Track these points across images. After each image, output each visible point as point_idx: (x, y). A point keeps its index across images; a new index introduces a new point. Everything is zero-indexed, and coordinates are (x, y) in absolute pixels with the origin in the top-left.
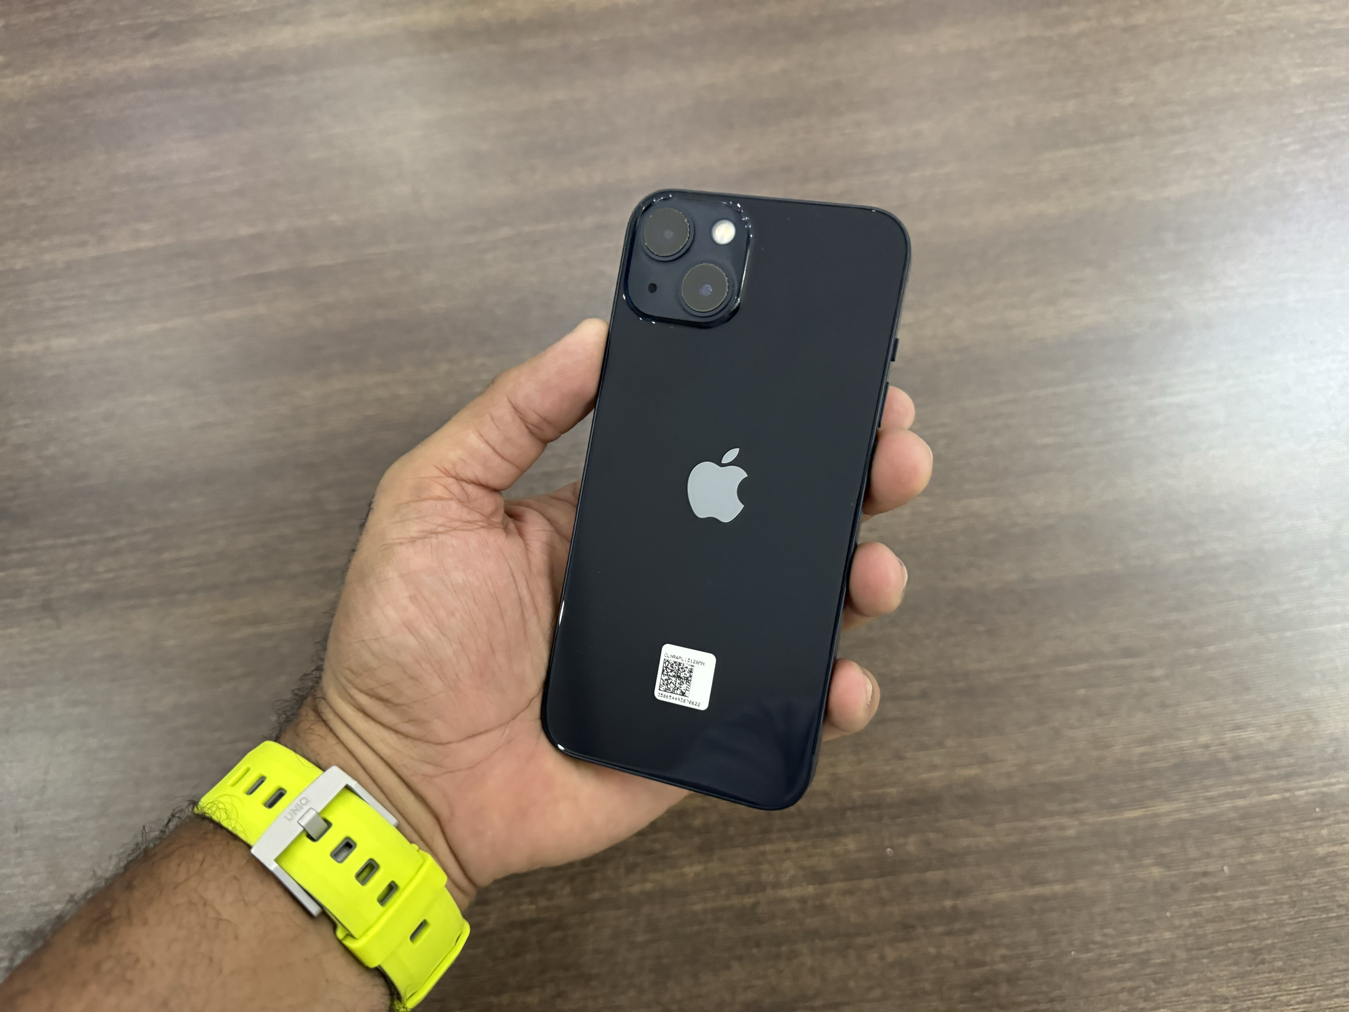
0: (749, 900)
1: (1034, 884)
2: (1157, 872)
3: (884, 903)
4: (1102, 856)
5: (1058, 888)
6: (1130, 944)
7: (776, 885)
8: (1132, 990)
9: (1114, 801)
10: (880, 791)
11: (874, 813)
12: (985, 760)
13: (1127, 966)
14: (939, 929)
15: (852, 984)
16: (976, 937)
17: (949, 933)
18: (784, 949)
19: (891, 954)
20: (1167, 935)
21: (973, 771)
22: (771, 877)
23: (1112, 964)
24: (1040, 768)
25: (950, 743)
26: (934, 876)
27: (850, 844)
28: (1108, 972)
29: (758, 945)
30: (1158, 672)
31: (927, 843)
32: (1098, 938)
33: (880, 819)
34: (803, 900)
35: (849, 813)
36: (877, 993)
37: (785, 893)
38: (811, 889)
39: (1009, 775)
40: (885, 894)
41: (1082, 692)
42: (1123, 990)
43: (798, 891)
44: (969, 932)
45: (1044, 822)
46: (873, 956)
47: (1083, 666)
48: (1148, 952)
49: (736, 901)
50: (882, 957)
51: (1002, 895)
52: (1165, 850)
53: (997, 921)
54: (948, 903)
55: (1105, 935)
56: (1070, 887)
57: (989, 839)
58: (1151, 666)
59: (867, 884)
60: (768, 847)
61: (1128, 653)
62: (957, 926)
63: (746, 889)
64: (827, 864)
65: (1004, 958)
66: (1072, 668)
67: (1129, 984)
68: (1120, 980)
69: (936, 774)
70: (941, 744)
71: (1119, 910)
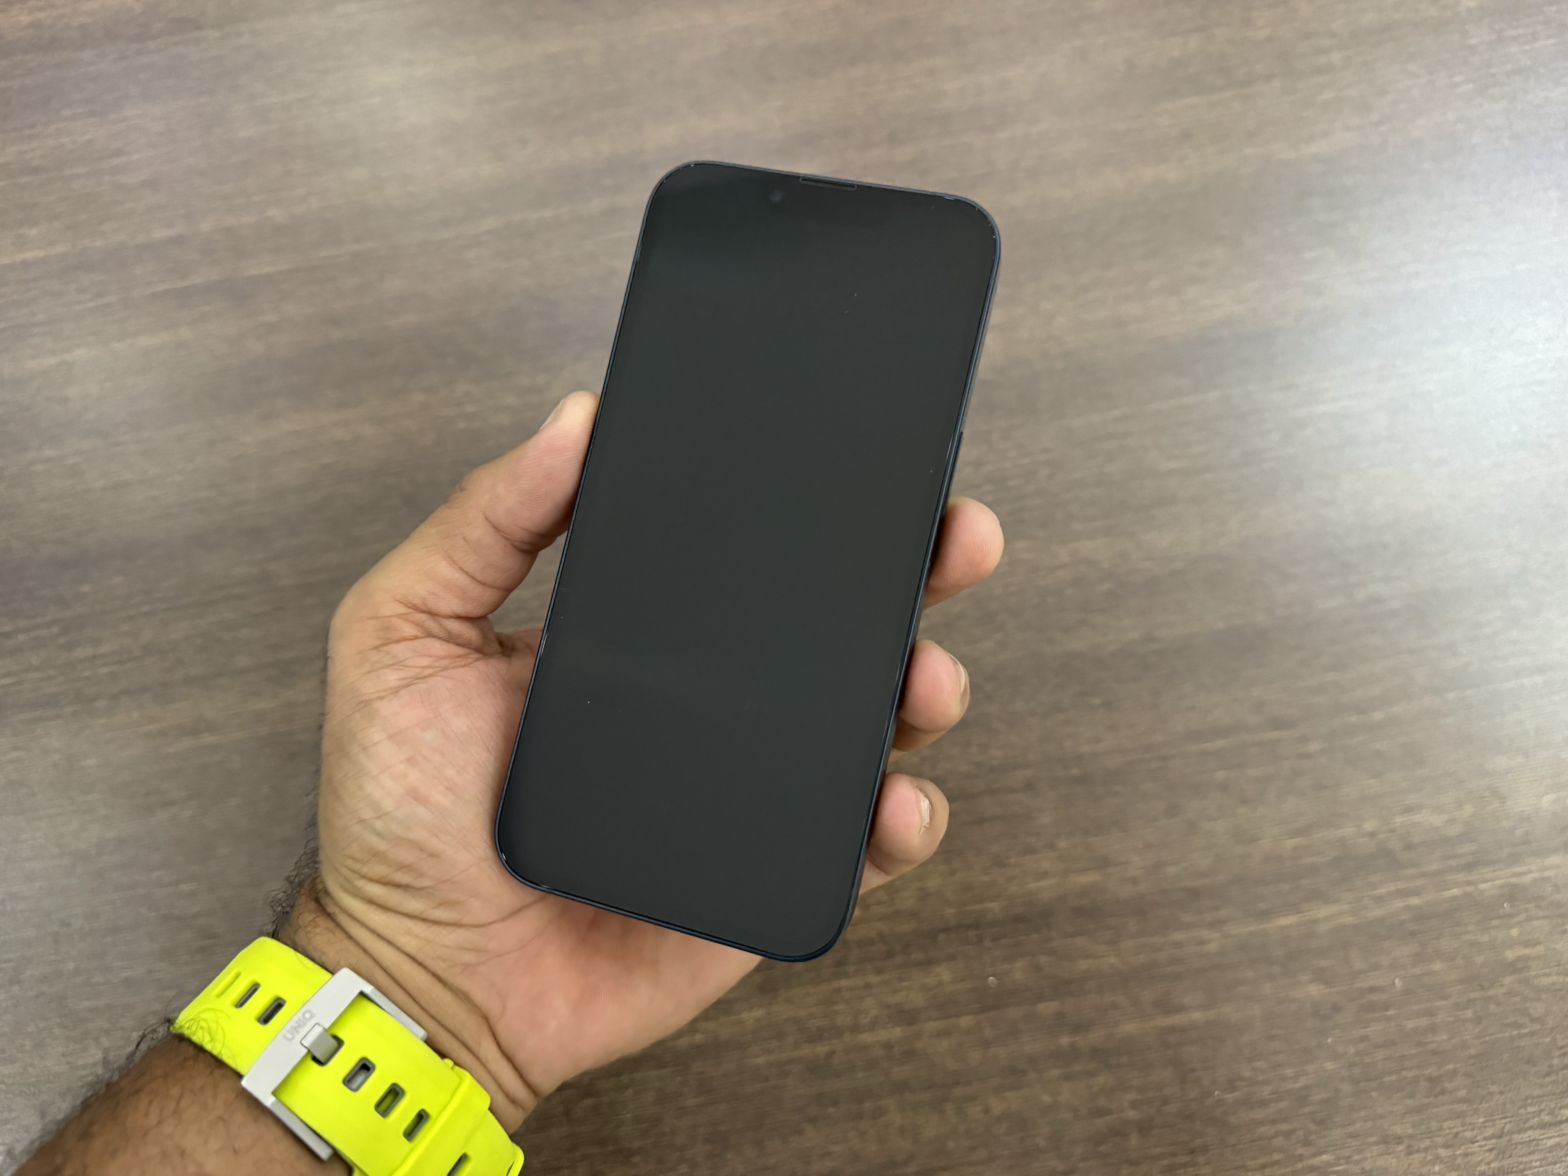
0: (822, 1049)
1: (1167, 1012)
2: (1315, 990)
3: (987, 1044)
4: (1249, 974)
5: (1197, 1016)
6: (1284, 1079)
7: (856, 1029)
8: (1288, 1134)
9: (1262, 906)
10: (977, 907)
11: (972, 934)
12: (1104, 863)
13: (1282, 1105)
14: (1055, 1073)
15: (951, 1145)
16: (1100, 1080)
17: (1068, 1077)
18: (868, 1106)
19: (997, 1106)
20: (1329, 1065)
21: (1089, 878)
22: (849, 1019)
23: (1263, 1103)
24: (1171, 871)
25: (1062, 844)
26: (1046, 1008)
27: (944, 973)
28: (1259, 1114)
29: (835, 1103)
30: (1314, 746)
31: (1038, 968)
32: (1247, 1074)
33: (980, 940)
34: (888, 1046)
35: (941, 937)
36: (982, 1154)
37: (867, 1038)
38: (897, 1032)
39: (1135, 881)
40: (988, 1033)
41: (1221, 775)
42: (1276, 1135)
43: (882, 1035)
44: (1091, 1074)
45: (1178, 936)
46: (975, 1110)
47: (1221, 743)
48: (1306, 1087)
49: (807, 1051)
50: (987, 1111)
51: (1129, 1028)
52: (1323, 963)
53: (1124, 1059)
54: (1065, 1041)
55: (1254, 1069)
56: (1211, 1014)
57: (1112, 960)
58: (1304, 739)
59: (966, 1021)
60: (844, 983)
61: (1277, 724)
62: (1077, 1067)
63: (819, 1036)
64: (917, 999)
65: (1134, 1105)
66: (1208, 746)
67: (1284, 1127)
68: (1274, 1122)
69: (1046, 883)
70: (1051, 846)
71: (1272, 1038)
